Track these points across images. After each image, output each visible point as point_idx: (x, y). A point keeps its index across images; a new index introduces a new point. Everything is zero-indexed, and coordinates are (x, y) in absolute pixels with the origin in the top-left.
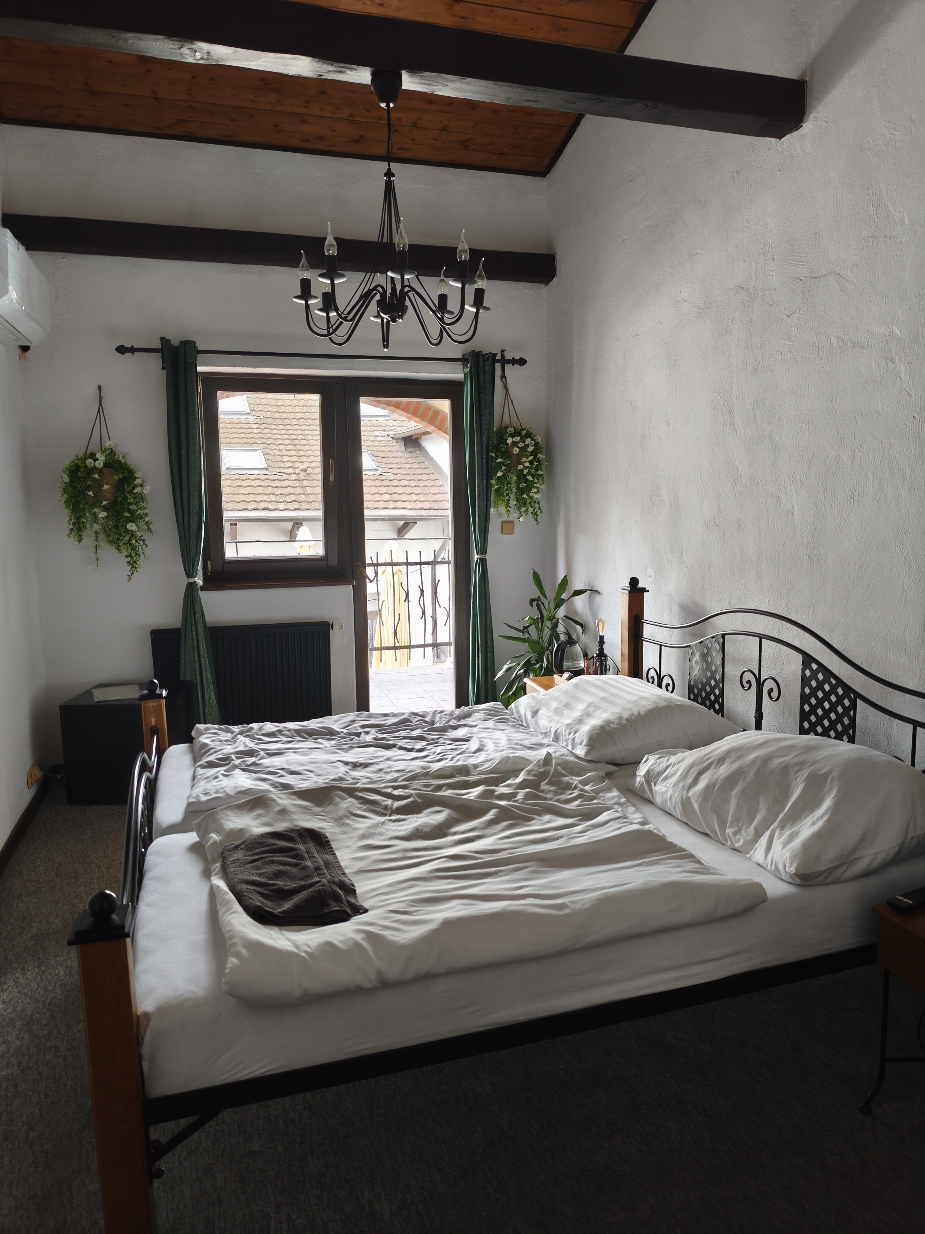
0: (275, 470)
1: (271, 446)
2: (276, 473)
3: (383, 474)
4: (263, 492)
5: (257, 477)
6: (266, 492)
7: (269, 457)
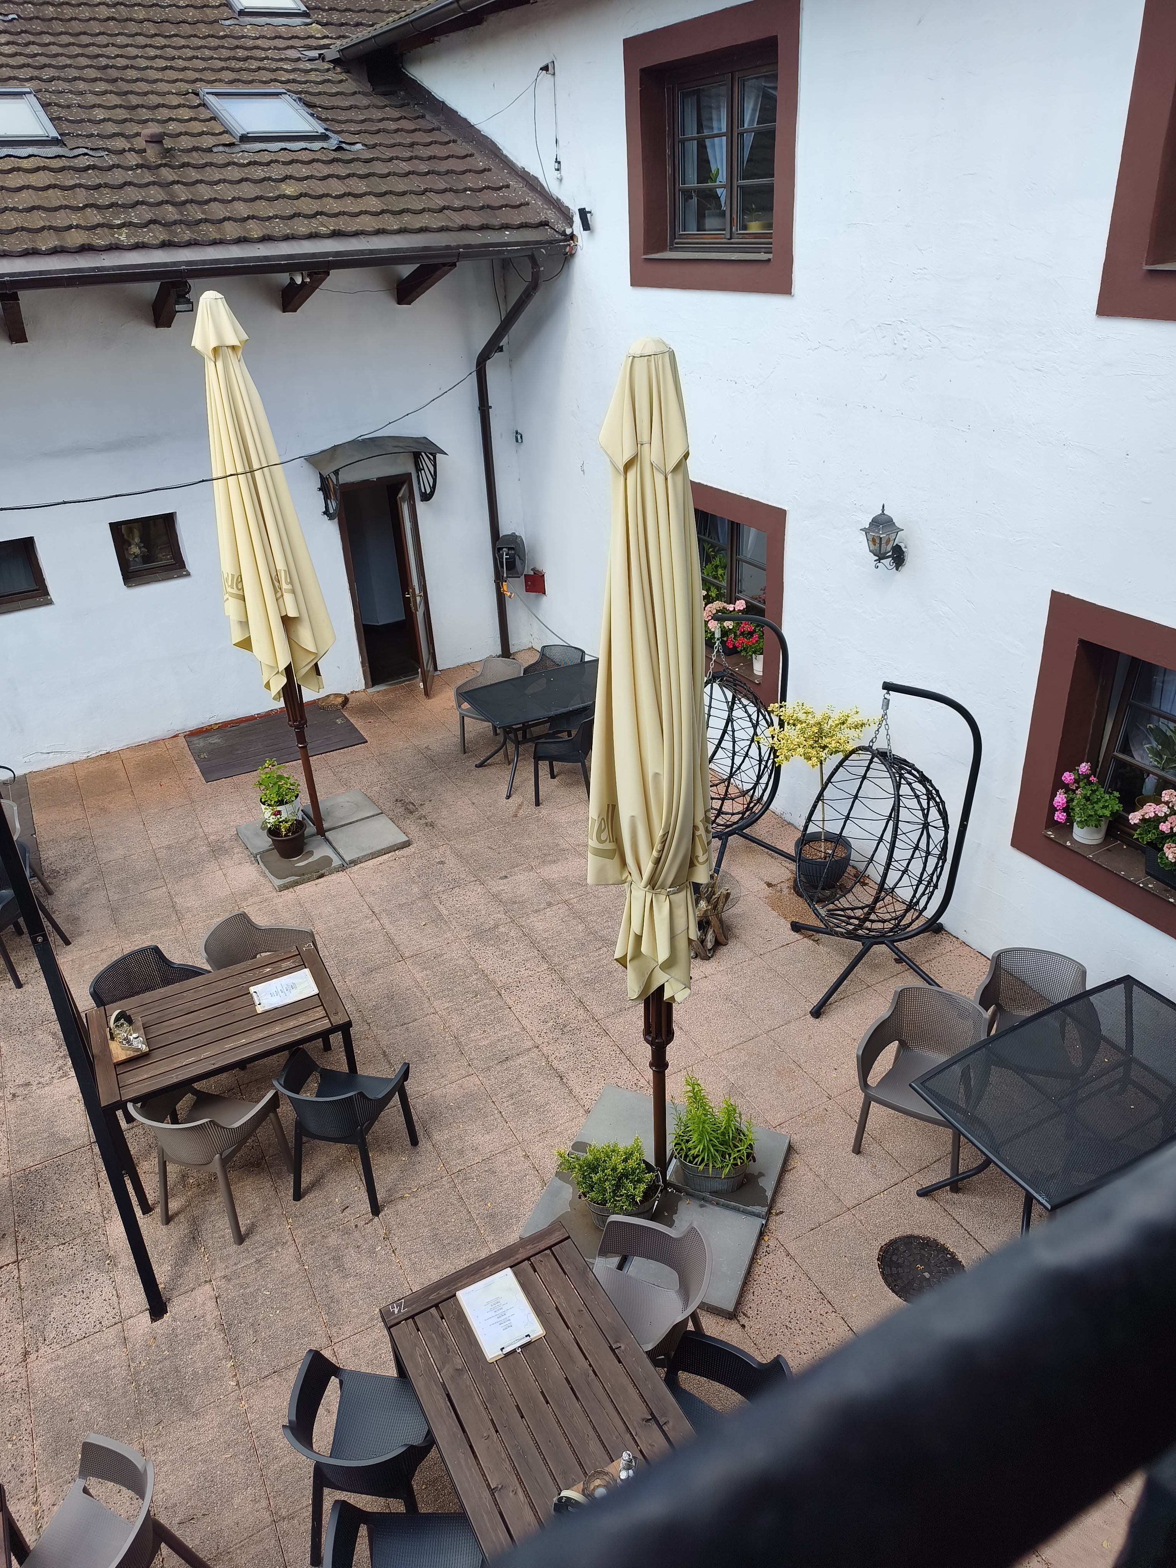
0: (80, 142)
1: (54, 85)
2: (85, 151)
3: (344, 145)
4: (66, 203)
5: (41, 163)
6: (74, 203)
7: (57, 112)
